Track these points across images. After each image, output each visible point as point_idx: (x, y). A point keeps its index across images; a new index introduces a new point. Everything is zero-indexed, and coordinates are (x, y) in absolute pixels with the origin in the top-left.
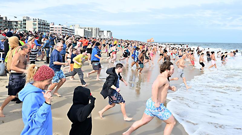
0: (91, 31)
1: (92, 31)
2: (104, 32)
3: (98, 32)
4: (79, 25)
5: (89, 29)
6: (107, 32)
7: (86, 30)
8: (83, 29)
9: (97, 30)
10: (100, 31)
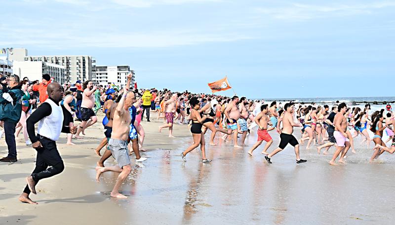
0: (64, 67)
1: (68, 67)
2: (108, 71)
3: (87, 70)
4: (26, 50)
5: (57, 63)
6: (116, 71)
7: (48, 64)
8: (40, 64)
9: (84, 63)
10: (93, 69)
